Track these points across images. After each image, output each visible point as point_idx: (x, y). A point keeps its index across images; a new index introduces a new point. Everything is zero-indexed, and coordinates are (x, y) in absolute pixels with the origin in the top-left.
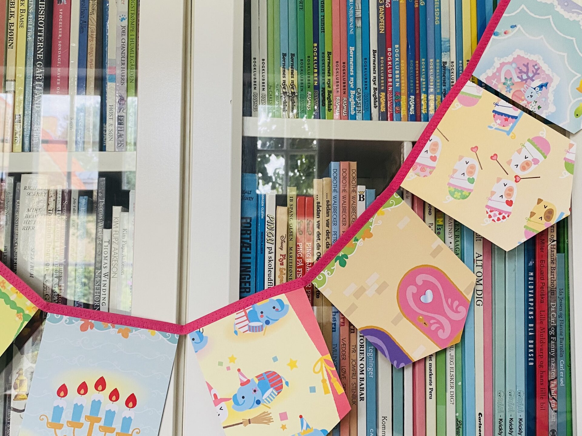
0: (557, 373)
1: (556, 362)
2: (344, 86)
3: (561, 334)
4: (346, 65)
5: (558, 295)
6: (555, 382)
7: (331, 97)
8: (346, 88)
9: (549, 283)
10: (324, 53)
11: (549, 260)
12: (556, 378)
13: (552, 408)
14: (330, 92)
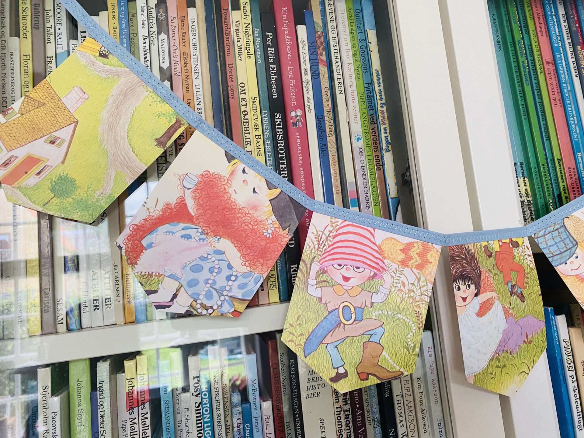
4: (575, 170)
10: (553, 160)
14: (567, 198)
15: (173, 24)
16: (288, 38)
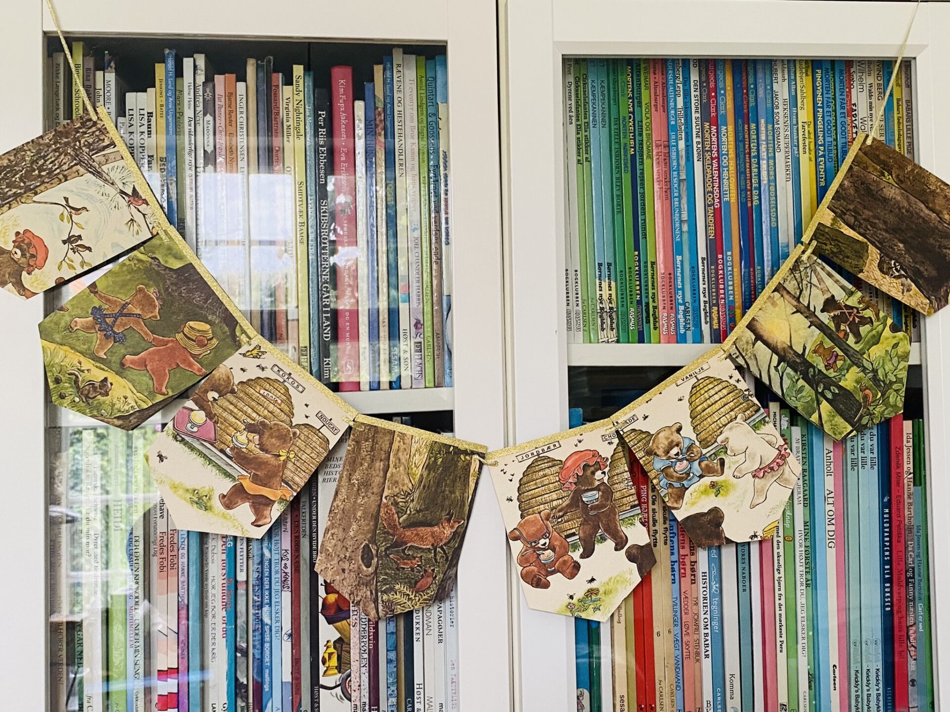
0: (915, 618)
1: (914, 607)
2: (671, 301)
3: (919, 576)
4: (672, 276)
5: (915, 533)
6: (914, 628)
7: (657, 313)
8: (673, 302)
9: (906, 521)
10: (646, 262)
11: (906, 496)
12: (915, 624)
13: (911, 656)
14: (655, 308)
15: (220, 103)
16: (343, 116)
